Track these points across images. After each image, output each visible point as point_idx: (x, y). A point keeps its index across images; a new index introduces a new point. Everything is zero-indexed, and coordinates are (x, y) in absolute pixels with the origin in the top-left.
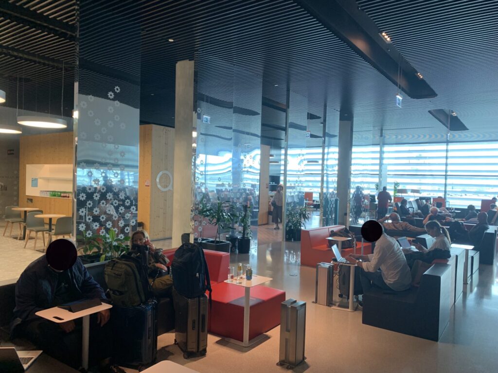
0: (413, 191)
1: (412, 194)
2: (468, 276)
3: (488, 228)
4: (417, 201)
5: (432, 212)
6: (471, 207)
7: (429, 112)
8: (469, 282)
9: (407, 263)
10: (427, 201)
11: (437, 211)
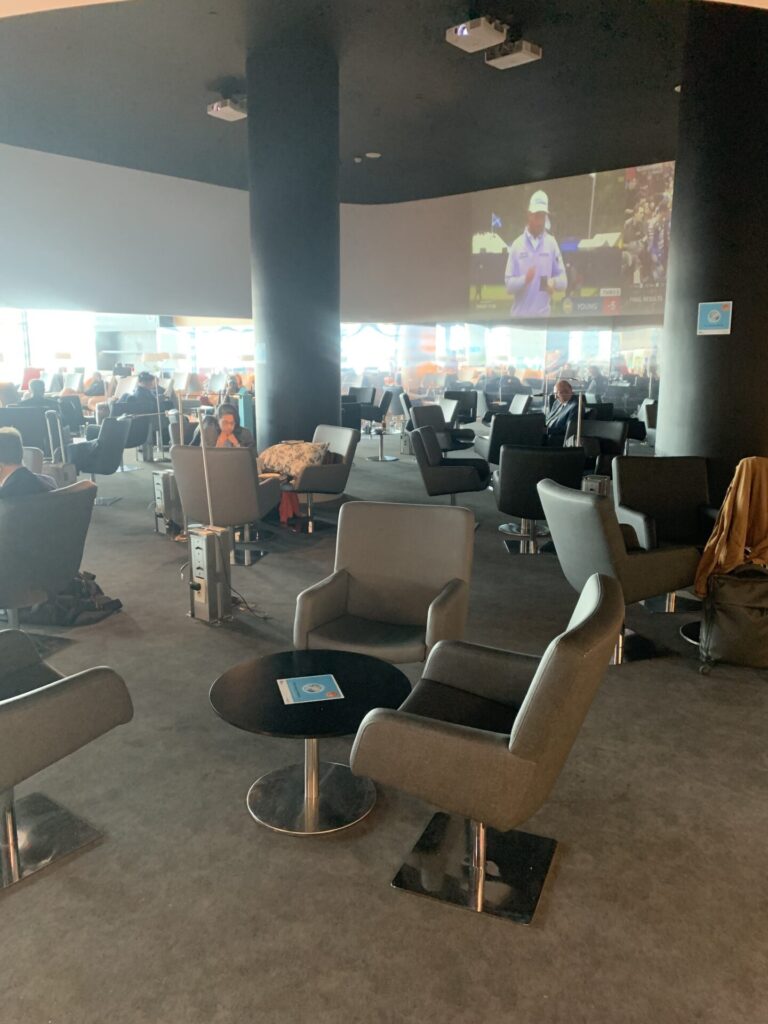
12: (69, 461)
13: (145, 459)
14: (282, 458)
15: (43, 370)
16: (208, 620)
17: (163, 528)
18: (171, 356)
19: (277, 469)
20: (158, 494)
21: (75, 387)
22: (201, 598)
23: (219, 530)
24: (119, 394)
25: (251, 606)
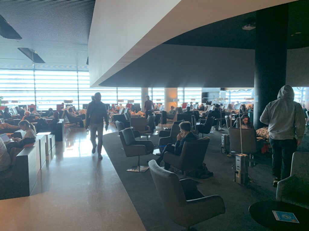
0: (13, 102)
1: (13, 104)
2: (49, 150)
3: (59, 121)
4: (16, 108)
5: (26, 114)
6: (51, 110)
7: (18, 48)
8: (50, 154)
9: (7, 150)
10: (24, 108)
11: (29, 113)
12: (197, 129)
13: (216, 130)
14: (264, 133)
15: (187, 103)
16: (240, 183)
17: (223, 151)
18: (223, 99)
19: (261, 136)
20: (222, 141)
21: (196, 108)
22: (238, 176)
23: (245, 155)
24: (208, 110)
25: (254, 181)
